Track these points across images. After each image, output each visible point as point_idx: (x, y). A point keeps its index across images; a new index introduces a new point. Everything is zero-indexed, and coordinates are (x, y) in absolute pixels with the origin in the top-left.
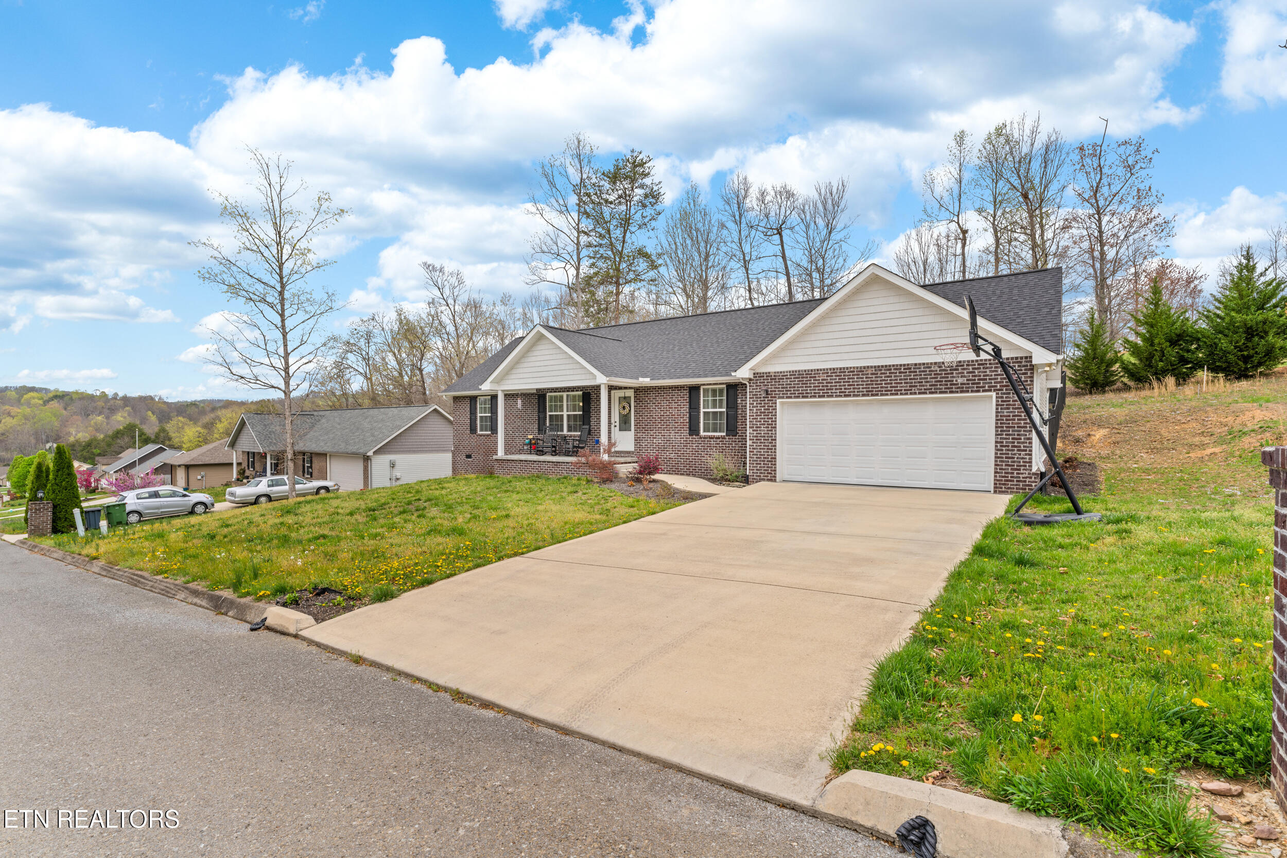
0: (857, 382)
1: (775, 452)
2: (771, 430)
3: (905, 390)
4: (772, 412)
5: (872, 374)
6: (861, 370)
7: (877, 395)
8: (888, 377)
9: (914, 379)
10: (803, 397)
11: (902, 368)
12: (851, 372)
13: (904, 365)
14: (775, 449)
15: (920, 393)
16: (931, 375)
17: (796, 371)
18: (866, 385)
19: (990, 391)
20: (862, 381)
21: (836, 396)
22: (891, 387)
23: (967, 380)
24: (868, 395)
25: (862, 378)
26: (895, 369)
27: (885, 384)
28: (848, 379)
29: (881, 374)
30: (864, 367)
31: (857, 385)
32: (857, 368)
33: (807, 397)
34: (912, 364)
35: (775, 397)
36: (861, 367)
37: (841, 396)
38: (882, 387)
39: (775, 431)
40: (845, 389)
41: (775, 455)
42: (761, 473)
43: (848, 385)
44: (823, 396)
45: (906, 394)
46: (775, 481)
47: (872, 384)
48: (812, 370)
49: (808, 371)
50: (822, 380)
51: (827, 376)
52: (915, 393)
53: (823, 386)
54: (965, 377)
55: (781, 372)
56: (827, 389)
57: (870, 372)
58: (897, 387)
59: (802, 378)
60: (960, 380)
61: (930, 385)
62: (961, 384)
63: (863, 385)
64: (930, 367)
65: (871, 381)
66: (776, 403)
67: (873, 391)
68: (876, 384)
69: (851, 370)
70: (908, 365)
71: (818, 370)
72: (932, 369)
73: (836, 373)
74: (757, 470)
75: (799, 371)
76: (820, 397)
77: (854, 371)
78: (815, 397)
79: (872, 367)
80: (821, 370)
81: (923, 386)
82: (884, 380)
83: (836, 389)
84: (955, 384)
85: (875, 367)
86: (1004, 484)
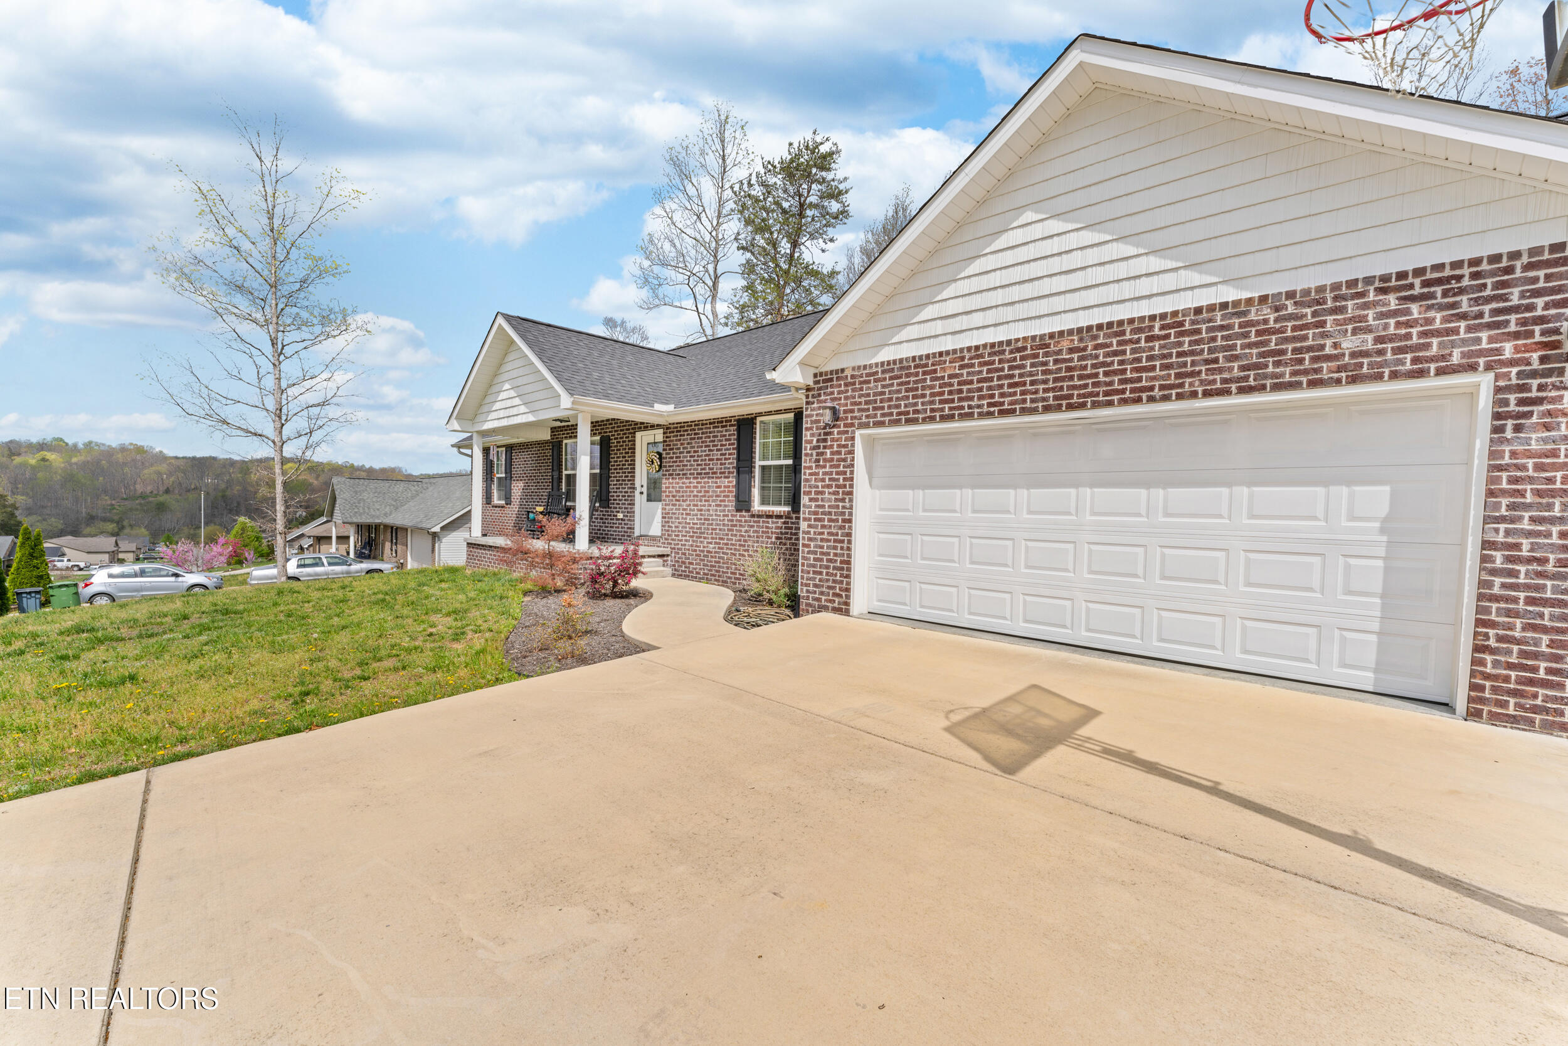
0: (1031, 374)
1: (849, 549)
2: (843, 500)
3: (1162, 387)
4: (844, 460)
5: (1071, 350)
6: (1042, 343)
7: (1082, 406)
8: (1115, 353)
9: (1192, 353)
10: (909, 421)
11: (1157, 325)
12: (1019, 350)
13: (1163, 316)
14: (849, 542)
15: (1207, 394)
16: (1246, 335)
17: (895, 362)
18: (1055, 380)
19: (1473, 368)
20: (1044, 372)
21: (982, 415)
22: (1121, 382)
23: (1379, 340)
24: (1059, 408)
25: (1045, 364)
26: (1133, 331)
27: (1106, 374)
28: (1011, 368)
29: (1096, 347)
30: (1052, 336)
31: (1032, 383)
32: (1034, 338)
33: (914, 421)
34: (1185, 313)
35: (852, 425)
36: (1042, 337)
37: (990, 414)
38: (1095, 385)
39: (851, 500)
40: (1002, 395)
41: (849, 556)
42: (822, 593)
43: (1010, 386)
44: (951, 418)
45: (1166, 398)
46: (847, 613)
47: (1071, 378)
48: (928, 356)
49: (921, 357)
50: (950, 376)
51: (962, 367)
52: (1194, 395)
53: (950, 393)
54: (1368, 329)
55: (865, 367)
56: (960, 399)
57: (1065, 344)
58: (1140, 379)
59: (907, 375)
60: (1349, 344)
61: (1243, 368)
62: (1353, 355)
63: (1045, 382)
64: (1244, 314)
65: (1069, 369)
66: (853, 438)
67: (1071, 396)
68: (1081, 377)
69: (1017, 347)
70: (1175, 314)
71: (941, 354)
72: (1252, 316)
73: (981, 356)
74: (815, 586)
75: (901, 360)
76: (944, 418)
77: (1024, 348)
78: (932, 419)
79: (1071, 332)
80: (948, 353)
81: (1220, 370)
82: (1103, 364)
83: (980, 398)
84: (1329, 358)
85: (1080, 330)
86: (1515, 693)
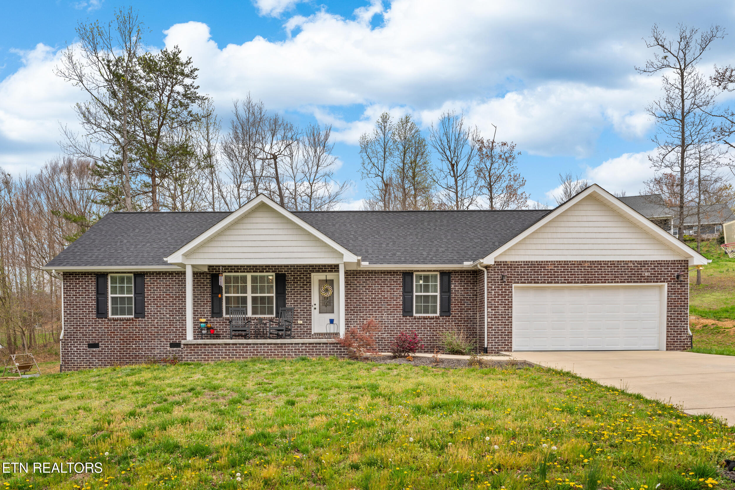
0: (577, 272)
1: (511, 327)
2: (508, 310)
3: (611, 280)
4: (508, 295)
5: (588, 267)
6: (581, 263)
7: (591, 282)
8: (600, 269)
9: (617, 272)
10: (535, 283)
11: (609, 263)
12: (573, 264)
13: (611, 261)
14: (511, 325)
15: (621, 282)
16: (628, 269)
17: (529, 262)
18: (584, 274)
19: (664, 282)
20: (581, 272)
21: (562, 283)
22: (602, 277)
23: (651, 274)
24: (585, 283)
25: (581, 269)
26: (604, 264)
27: (598, 274)
28: (571, 269)
29: (595, 267)
30: (583, 262)
31: (578, 275)
32: (577, 261)
33: (538, 283)
34: (616, 261)
35: (511, 282)
36: (580, 261)
37: (565, 283)
38: (595, 277)
39: (511, 310)
40: (568, 277)
41: (511, 330)
42: (499, 345)
43: (571, 275)
44: (551, 283)
45: (612, 282)
46: (511, 351)
47: (588, 274)
48: (542, 262)
49: (539, 262)
50: (551, 269)
51: (554, 267)
52: (618, 282)
53: (551, 275)
54: (649, 272)
55: (516, 262)
56: (554, 277)
57: (586, 265)
58: (606, 277)
59: (534, 267)
60: (646, 274)
61: (628, 277)
62: (648, 277)
63: (581, 275)
64: (628, 264)
65: (588, 272)
66: (512, 287)
67: (588, 280)
68: (591, 275)
69: (573, 263)
70: (613, 261)
71: (547, 262)
72: (629, 265)
73: (561, 264)
74: (496, 343)
75: (532, 262)
76: (548, 283)
77: (575, 264)
78: (544, 283)
79: (588, 262)
80: (549, 262)
81: (623, 277)
82: (597, 272)
83: (561, 277)
84: (643, 277)
85: (590, 262)
86: (673, 344)
